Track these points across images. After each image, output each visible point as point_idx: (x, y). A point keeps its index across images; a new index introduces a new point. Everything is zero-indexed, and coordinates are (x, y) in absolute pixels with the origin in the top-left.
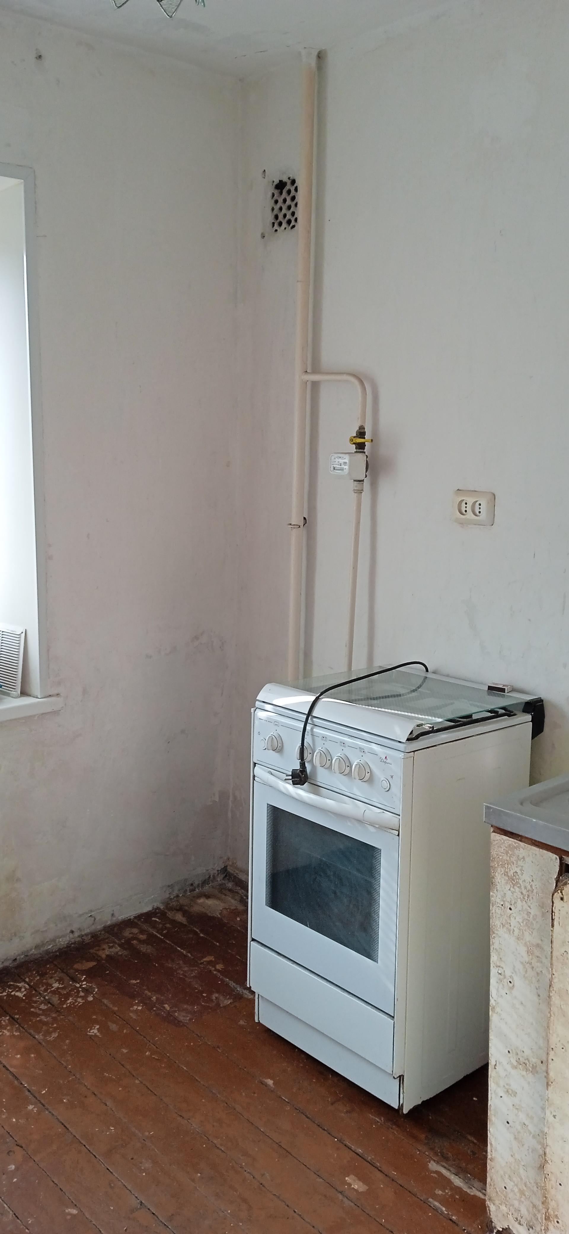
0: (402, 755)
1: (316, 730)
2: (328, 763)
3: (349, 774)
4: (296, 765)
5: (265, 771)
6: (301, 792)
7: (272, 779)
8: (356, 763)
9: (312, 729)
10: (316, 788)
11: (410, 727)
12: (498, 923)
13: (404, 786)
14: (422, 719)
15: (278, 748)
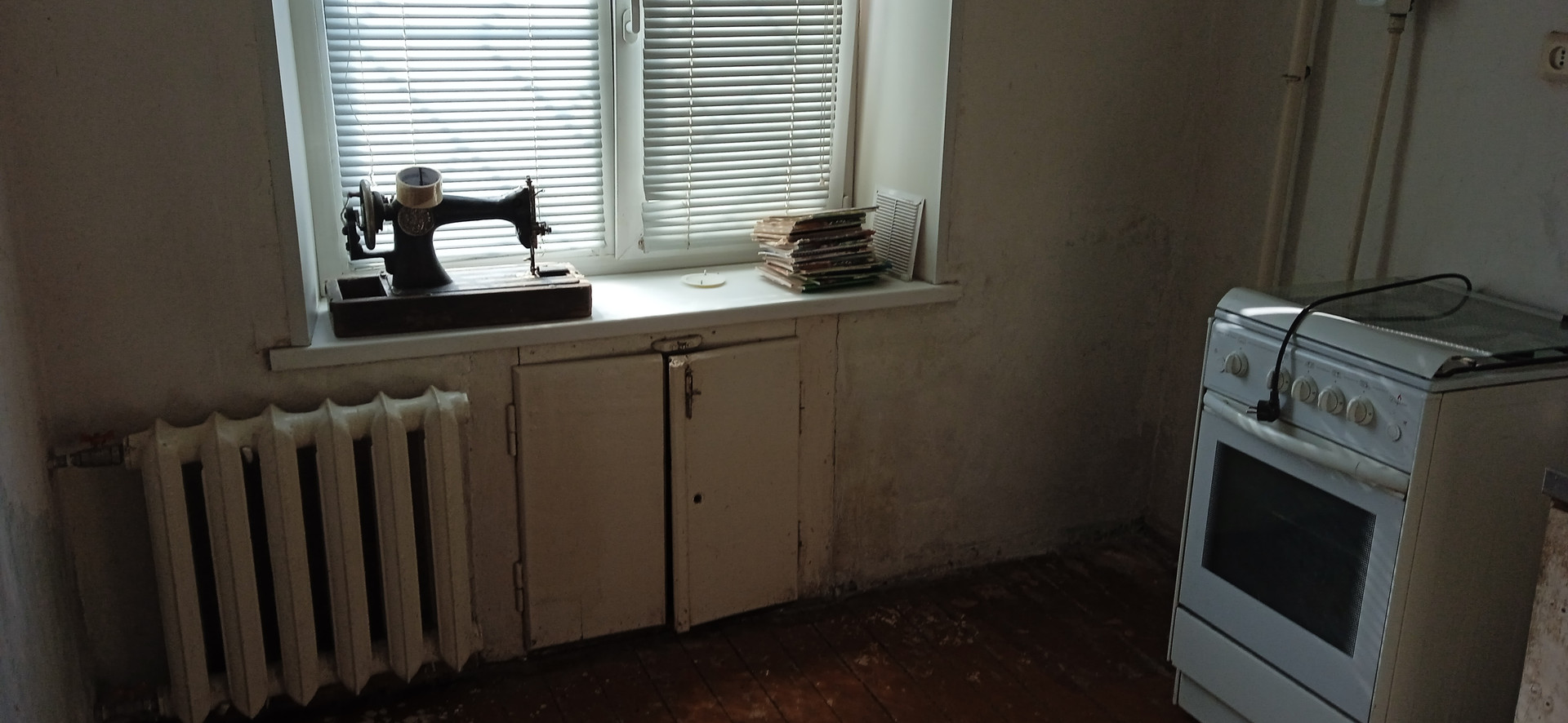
0: (1424, 395)
1: (1298, 352)
2: (1312, 397)
3: (1342, 415)
4: (1266, 396)
5: (1220, 400)
6: (1269, 431)
7: (1228, 411)
8: (1353, 400)
9: (1293, 352)
10: (1289, 427)
11: (1440, 360)
12: (1541, 626)
13: (1422, 435)
14: (1460, 351)
15: (1240, 370)
